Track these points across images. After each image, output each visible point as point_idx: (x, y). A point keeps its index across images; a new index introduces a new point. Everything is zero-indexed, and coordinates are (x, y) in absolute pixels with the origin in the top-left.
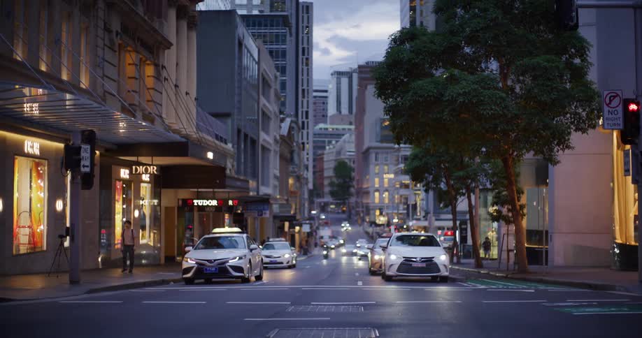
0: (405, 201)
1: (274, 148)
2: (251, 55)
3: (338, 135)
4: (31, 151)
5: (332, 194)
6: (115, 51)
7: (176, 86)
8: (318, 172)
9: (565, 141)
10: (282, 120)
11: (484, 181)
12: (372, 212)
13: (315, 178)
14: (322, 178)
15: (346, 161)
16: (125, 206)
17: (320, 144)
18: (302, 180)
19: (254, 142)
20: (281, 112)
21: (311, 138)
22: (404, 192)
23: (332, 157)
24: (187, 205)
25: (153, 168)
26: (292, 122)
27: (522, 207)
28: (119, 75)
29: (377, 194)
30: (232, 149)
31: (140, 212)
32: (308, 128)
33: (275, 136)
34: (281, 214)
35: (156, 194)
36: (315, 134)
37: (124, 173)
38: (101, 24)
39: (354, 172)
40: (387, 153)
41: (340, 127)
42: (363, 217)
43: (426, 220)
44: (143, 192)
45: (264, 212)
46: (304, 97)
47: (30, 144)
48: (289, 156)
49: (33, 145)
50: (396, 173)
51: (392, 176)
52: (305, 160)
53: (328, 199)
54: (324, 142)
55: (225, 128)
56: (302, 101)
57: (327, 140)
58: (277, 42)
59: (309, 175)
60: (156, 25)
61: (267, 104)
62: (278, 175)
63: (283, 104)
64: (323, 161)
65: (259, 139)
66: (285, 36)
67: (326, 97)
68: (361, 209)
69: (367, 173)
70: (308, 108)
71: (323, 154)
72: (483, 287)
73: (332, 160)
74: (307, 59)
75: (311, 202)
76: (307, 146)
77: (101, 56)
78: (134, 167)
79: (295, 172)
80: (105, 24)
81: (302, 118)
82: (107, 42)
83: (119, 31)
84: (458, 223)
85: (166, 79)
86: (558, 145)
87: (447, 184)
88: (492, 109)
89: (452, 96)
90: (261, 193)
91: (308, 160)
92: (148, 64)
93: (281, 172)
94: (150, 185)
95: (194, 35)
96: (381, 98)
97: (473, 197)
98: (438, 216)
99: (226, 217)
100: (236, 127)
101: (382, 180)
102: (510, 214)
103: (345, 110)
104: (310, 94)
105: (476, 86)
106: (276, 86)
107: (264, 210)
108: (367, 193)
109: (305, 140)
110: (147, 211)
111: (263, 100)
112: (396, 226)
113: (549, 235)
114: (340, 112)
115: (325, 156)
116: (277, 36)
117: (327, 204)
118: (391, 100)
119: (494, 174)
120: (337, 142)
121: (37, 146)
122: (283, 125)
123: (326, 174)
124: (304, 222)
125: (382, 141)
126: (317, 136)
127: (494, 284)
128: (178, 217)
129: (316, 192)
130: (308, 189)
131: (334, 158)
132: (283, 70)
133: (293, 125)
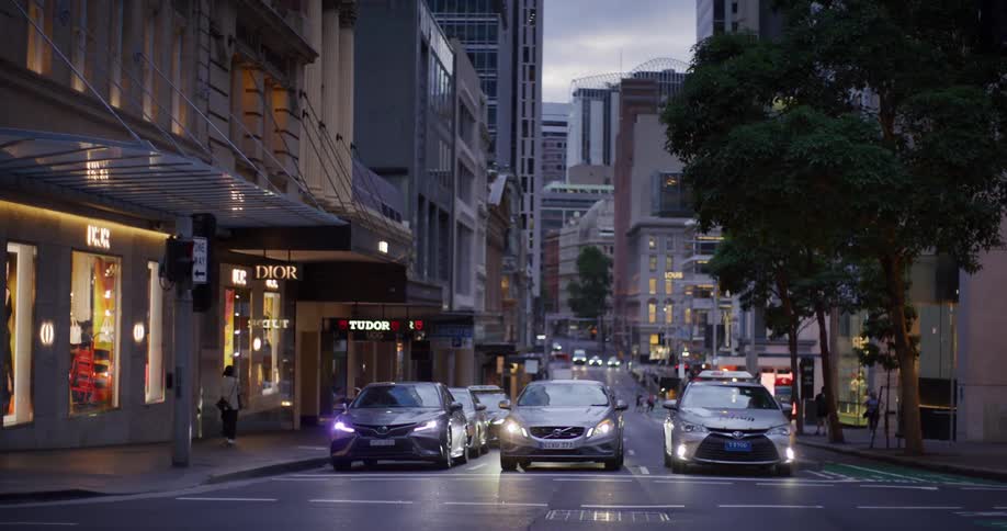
0: (703, 320)
1: (478, 226)
2: (443, 67)
3: (583, 202)
4: (97, 243)
5: (573, 305)
6: (225, 70)
7: (322, 125)
8: (550, 266)
9: (989, 234)
10: (491, 178)
11: (848, 295)
12: (643, 338)
13: (543, 278)
14: (556, 276)
15: (598, 247)
16: (237, 332)
17: (552, 218)
18: (522, 281)
19: (445, 218)
20: (490, 164)
21: (538, 208)
22: (699, 303)
23: (574, 241)
24: (337, 329)
25: (291, 270)
26: (508, 180)
27: (914, 340)
28: (232, 110)
29: (652, 308)
30: (410, 232)
31: (262, 342)
32: (532, 191)
33: (480, 207)
34: (490, 343)
35: (287, 310)
36: (544, 200)
37: (239, 276)
38: (205, 23)
39: (611, 266)
40: (670, 235)
41: (588, 187)
42: (629, 346)
43: (742, 355)
44: (267, 307)
45: (463, 339)
46: (525, 134)
47: (95, 230)
48: (501, 239)
49: (99, 233)
50: (686, 270)
51: (679, 275)
52: (528, 245)
53: (565, 313)
54: (560, 213)
55: (398, 193)
56: (523, 142)
57: (564, 210)
58: (481, 39)
59: (534, 272)
60: (291, 23)
61: (468, 151)
62: (484, 273)
63: (492, 149)
64: (558, 249)
65: (453, 211)
66: (495, 28)
67: (565, 134)
68: (623, 333)
69: (636, 271)
70: (532, 153)
71: (558, 235)
72: (851, 479)
73: (573, 246)
74: (532, 68)
75: (538, 320)
76: (529, 221)
77: (205, 79)
78: (258, 268)
79: (511, 268)
80: (212, 23)
81: (523, 172)
82: (214, 56)
83: (234, 36)
84: (799, 360)
85: (305, 114)
86: (979, 238)
87: (782, 296)
88: (868, 176)
89: (801, 153)
90: (456, 308)
91: (531, 246)
92: (277, 89)
93: (489, 267)
94: (278, 295)
95: (350, 36)
96: (677, 152)
97: (827, 319)
98: (764, 349)
99: (399, 349)
100: (416, 194)
101: (661, 283)
102: (893, 353)
103: (597, 158)
104: (536, 131)
105: (842, 138)
106: (481, 118)
107: (463, 336)
108: (636, 304)
109: (527, 211)
110: (273, 338)
111: (461, 144)
112: (687, 364)
113: (959, 387)
114: (589, 161)
115: (561, 238)
116: (481, 27)
117: (564, 323)
118: (693, 156)
119: (865, 285)
120: (582, 213)
121: (105, 232)
122: (492, 186)
123: (562, 270)
124: (527, 355)
125: (662, 215)
126: (548, 203)
127: (869, 475)
128: (323, 349)
129: (545, 303)
130: (532, 296)
131: (577, 242)
132: (490, 88)
133: (510, 186)
